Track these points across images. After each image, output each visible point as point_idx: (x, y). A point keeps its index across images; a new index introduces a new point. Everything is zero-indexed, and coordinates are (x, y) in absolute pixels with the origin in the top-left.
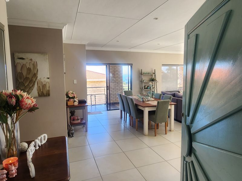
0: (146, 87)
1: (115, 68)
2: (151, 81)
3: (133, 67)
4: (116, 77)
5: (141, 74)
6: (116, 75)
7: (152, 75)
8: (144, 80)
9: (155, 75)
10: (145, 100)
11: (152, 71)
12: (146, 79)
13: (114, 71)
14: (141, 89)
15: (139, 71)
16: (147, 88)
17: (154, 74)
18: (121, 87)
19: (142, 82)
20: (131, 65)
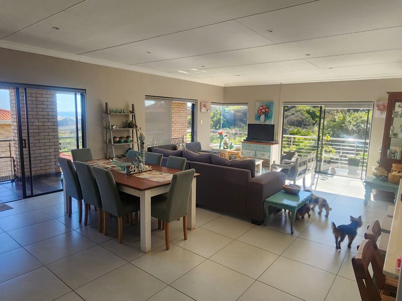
0: (118, 139)
1: (38, 95)
2: (125, 127)
3: (87, 96)
4: (41, 117)
5: (105, 111)
6: (40, 113)
7: (127, 116)
8: (112, 126)
9: (134, 116)
10: (134, 171)
11: (127, 107)
12: (115, 123)
13: (34, 102)
14: (107, 144)
15: (101, 106)
16: (119, 142)
17: (133, 112)
18: (54, 140)
19: (107, 128)
20: (83, 92)
